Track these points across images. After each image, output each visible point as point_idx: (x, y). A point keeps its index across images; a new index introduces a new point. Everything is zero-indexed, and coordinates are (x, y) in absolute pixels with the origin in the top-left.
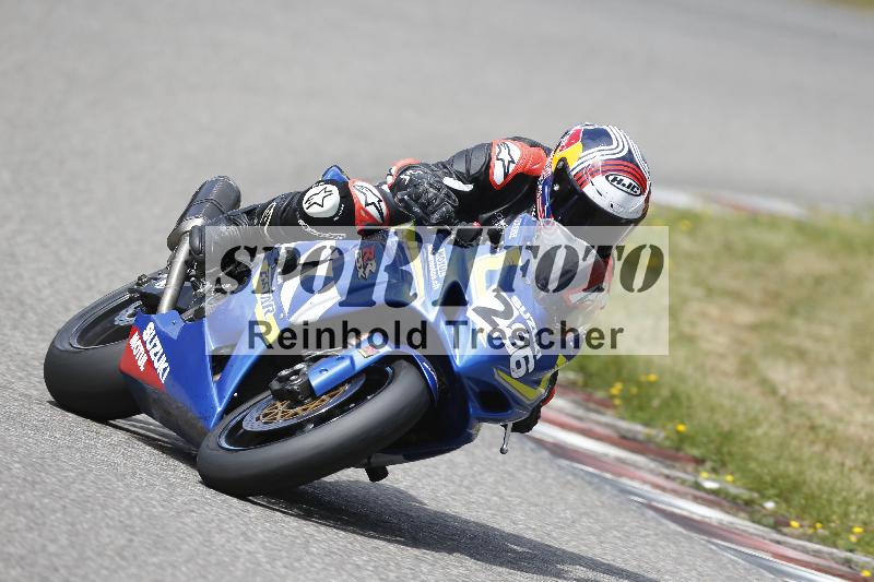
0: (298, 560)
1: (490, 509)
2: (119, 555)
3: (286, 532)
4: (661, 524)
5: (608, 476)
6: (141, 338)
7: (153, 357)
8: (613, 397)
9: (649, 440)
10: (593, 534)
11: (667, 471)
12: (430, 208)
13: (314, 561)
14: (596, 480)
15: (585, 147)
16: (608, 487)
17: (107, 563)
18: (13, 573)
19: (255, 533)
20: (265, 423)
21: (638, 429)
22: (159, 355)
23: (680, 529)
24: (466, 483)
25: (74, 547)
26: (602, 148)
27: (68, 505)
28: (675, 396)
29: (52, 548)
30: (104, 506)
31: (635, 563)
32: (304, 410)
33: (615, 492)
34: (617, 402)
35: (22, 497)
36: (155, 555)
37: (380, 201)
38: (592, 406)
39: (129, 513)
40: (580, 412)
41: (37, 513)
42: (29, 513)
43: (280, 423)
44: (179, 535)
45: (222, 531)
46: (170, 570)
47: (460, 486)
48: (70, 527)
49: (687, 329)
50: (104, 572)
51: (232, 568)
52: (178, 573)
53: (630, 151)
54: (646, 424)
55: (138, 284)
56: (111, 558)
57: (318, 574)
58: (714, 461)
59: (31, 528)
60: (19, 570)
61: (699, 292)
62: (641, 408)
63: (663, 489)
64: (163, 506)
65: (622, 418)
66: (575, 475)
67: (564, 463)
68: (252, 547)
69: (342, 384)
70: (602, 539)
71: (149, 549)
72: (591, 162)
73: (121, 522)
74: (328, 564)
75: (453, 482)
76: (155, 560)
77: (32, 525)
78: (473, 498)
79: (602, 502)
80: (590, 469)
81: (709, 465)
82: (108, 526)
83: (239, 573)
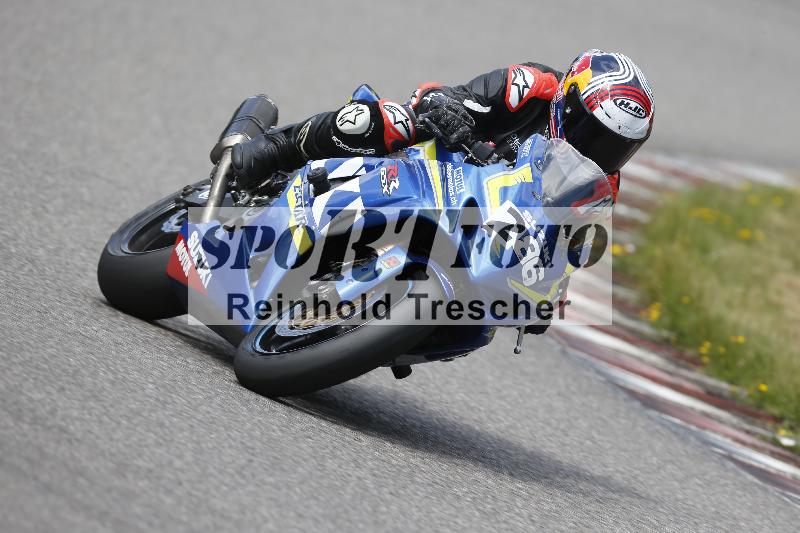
0: (404, 487)
1: (583, 451)
2: (239, 473)
3: (394, 462)
4: (740, 475)
5: (693, 428)
8: (701, 355)
9: (734, 397)
10: (677, 481)
11: (747, 427)
12: (449, 128)
13: (418, 490)
14: (681, 431)
15: (596, 72)
16: (692, 439)
17: (227, 480)
18: (141, 484)
19: (365, 460)
21: (724, 386)
23: (756, 481)
24: (562, 426)
25: (198, 464)
26: (611, 74)
27: (195, 425)
28: (759, 358)
29: (178, 463)
30: (227, 428)
31: (713, 509)
33: (698, 443)
34: (706, 360)
35: (153, 415)
36: (271, 475)
37: (407, 120)
38: (682, 362)
39: (251, 436)
40: (671, 368)
41: (166, 430)
42: (158, 429)
44: (296, 458)
45: (335, 457)
46: (284, 490)
47: (557, 429)
48: (195, 445)
49: (774, 297)
50: (225, 488)
51: (341, 492)
52: (292, 493)
53: (635, 77)
54: (732, 382)
55: (183, 194)
56: (232, 476)
57: (420, 501)
58: (791, 420)
59: (161, 444)
60: (147, 482)
61: (787, 264)
62: (727, 367)
63: (744, 443)
64: (281, 431)
65: (710, 375)
66: (663, 425)
67: (654, 413)
68: (362, 473)
70: (685, 486)
71: (267, 470)
72: (600, 87)
73: (243, 443)
74: (431, 494)
75: (549, 424)
76: (271, 480)
77: (161, 441)
78: (567, 440)
79: (686, 452)
80: (677, 421)
81: (786, 423)
82: (231, 447)
83: (348, 497)
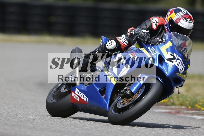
6: (75, 93)
7: (81, 97)
15: (176, 13)
20: (123, 105)
22: (83, 96)
26: (180, 13)
32: (132, 99)
43: (127, 104)
69: (139, 90)
72: (178, 17)
